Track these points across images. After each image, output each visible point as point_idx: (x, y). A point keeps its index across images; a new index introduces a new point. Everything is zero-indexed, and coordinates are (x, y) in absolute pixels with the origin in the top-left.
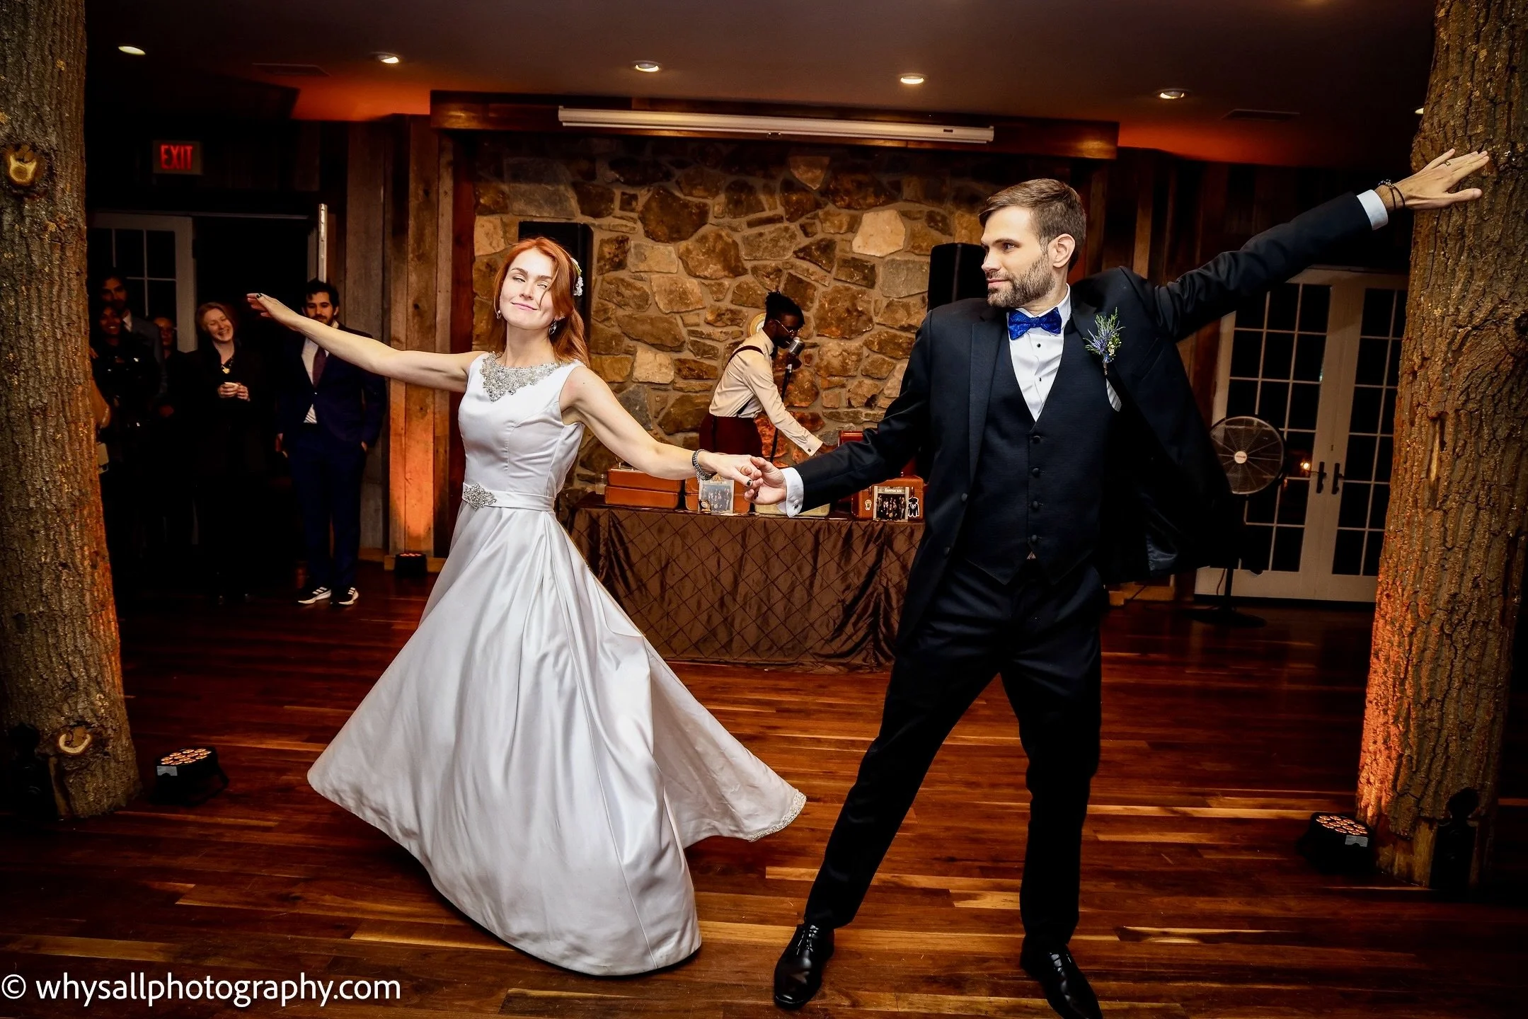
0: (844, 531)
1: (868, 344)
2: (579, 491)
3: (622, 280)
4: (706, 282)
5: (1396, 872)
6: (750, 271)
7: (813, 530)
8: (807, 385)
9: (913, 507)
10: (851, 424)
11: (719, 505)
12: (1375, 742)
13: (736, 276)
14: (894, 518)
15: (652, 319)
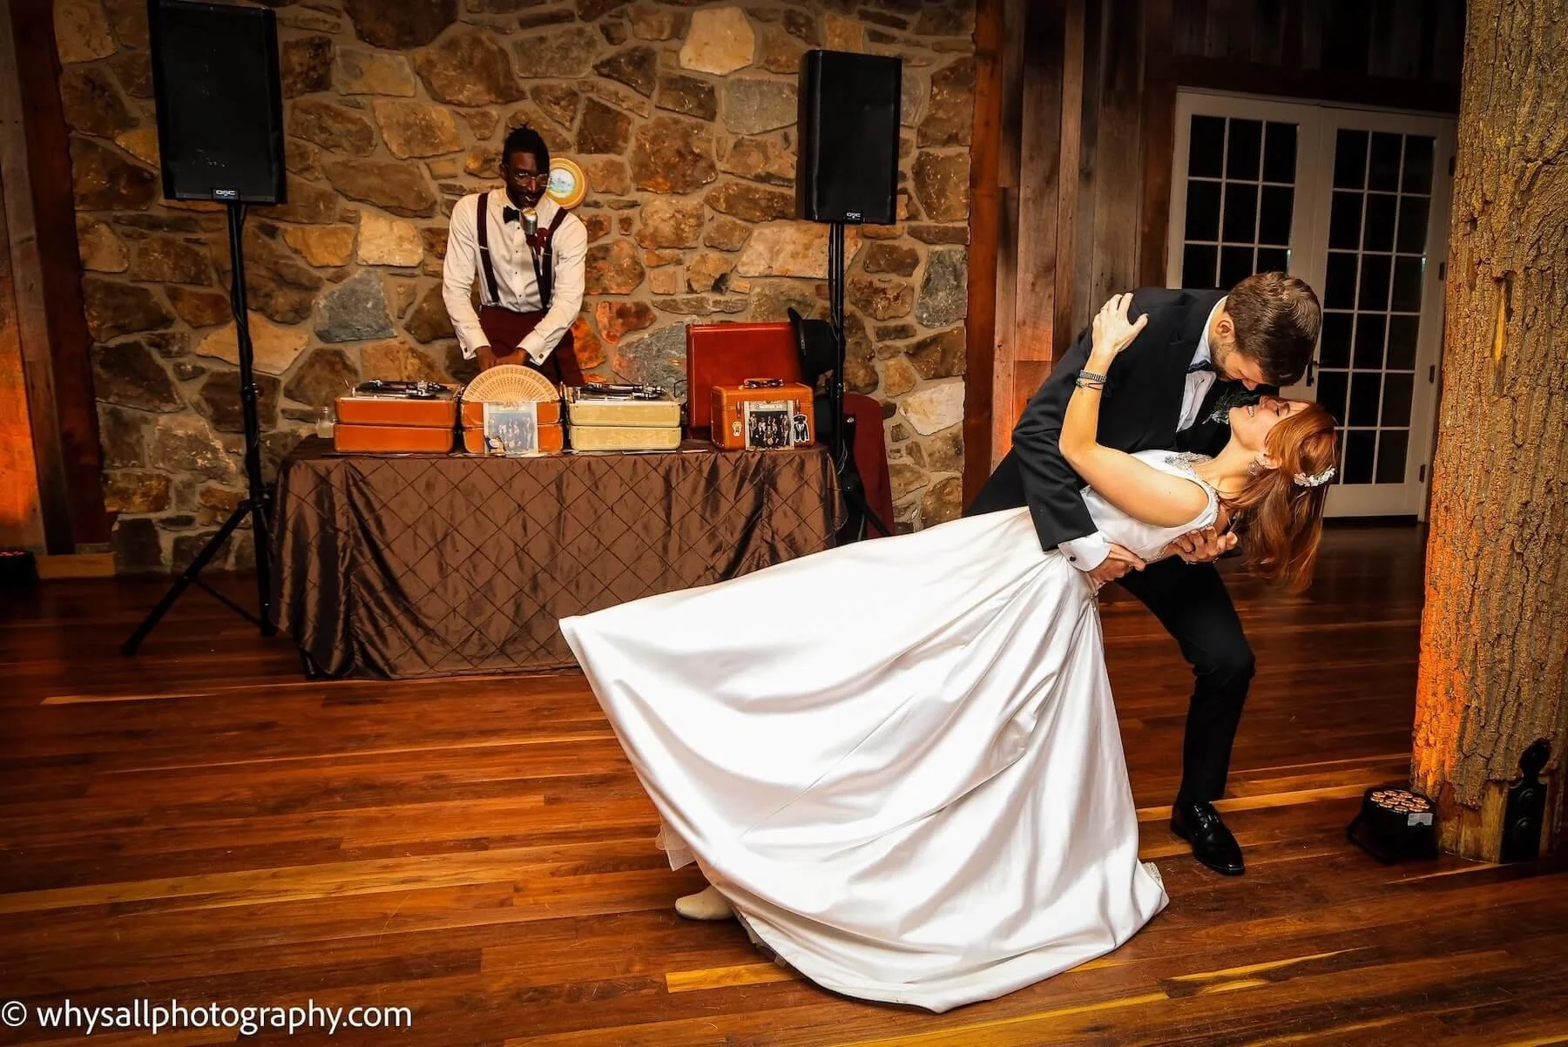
0: (706, 468)
1: (711, 202)
2: (285, 435)
3: (327, 108)
4: (463, 111)
5: (1462, 850)
6: (528, 94)
7: (661, 470)
8: (626, 262)
9: (800, 428)
10: (694, 317)
11: (516, 443)
12: (1435, 694)
13: (507, 102)
14: (775, 445)
15: (380, 168)
